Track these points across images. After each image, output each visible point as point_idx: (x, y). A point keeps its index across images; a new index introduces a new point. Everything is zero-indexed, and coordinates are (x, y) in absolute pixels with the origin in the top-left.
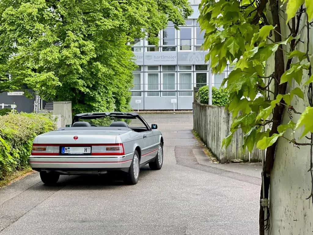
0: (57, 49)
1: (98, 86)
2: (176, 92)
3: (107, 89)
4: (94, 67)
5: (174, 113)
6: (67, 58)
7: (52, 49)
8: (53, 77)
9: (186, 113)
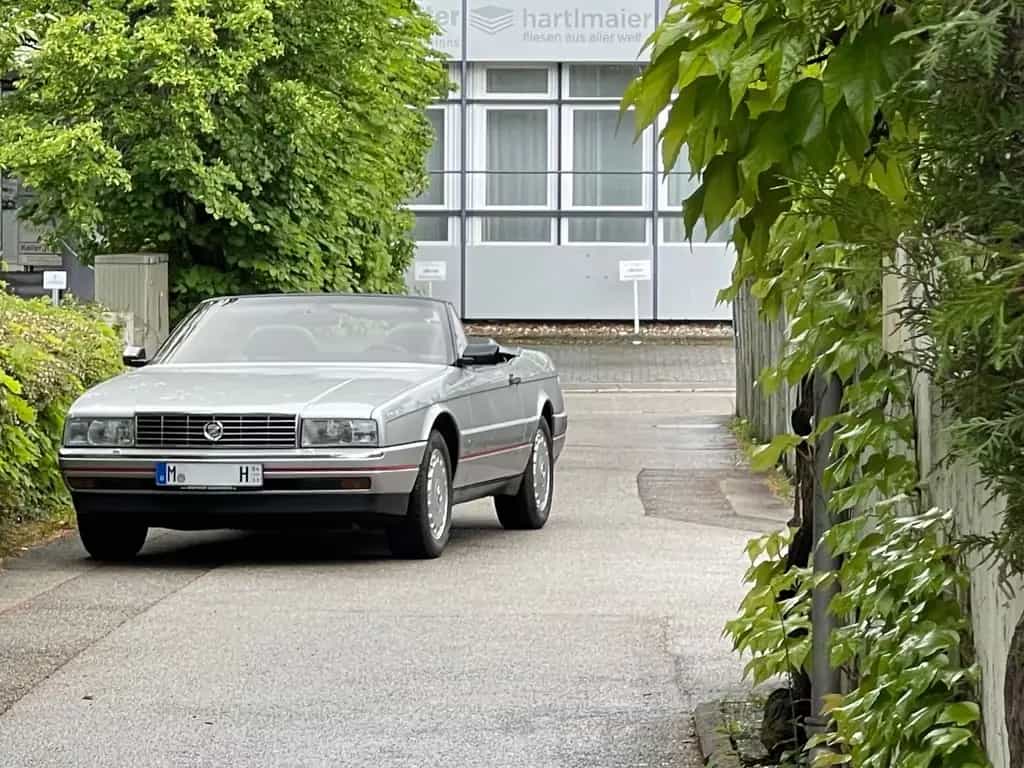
0: (117, 20)
1: (292, 187)
2: (649, 222)
3: (325, 201)
4: (275, 100)
5: (637, 337)
6: (155, 58)
7: (93, 17)
8: (99, 146)
9: (705, 339)
